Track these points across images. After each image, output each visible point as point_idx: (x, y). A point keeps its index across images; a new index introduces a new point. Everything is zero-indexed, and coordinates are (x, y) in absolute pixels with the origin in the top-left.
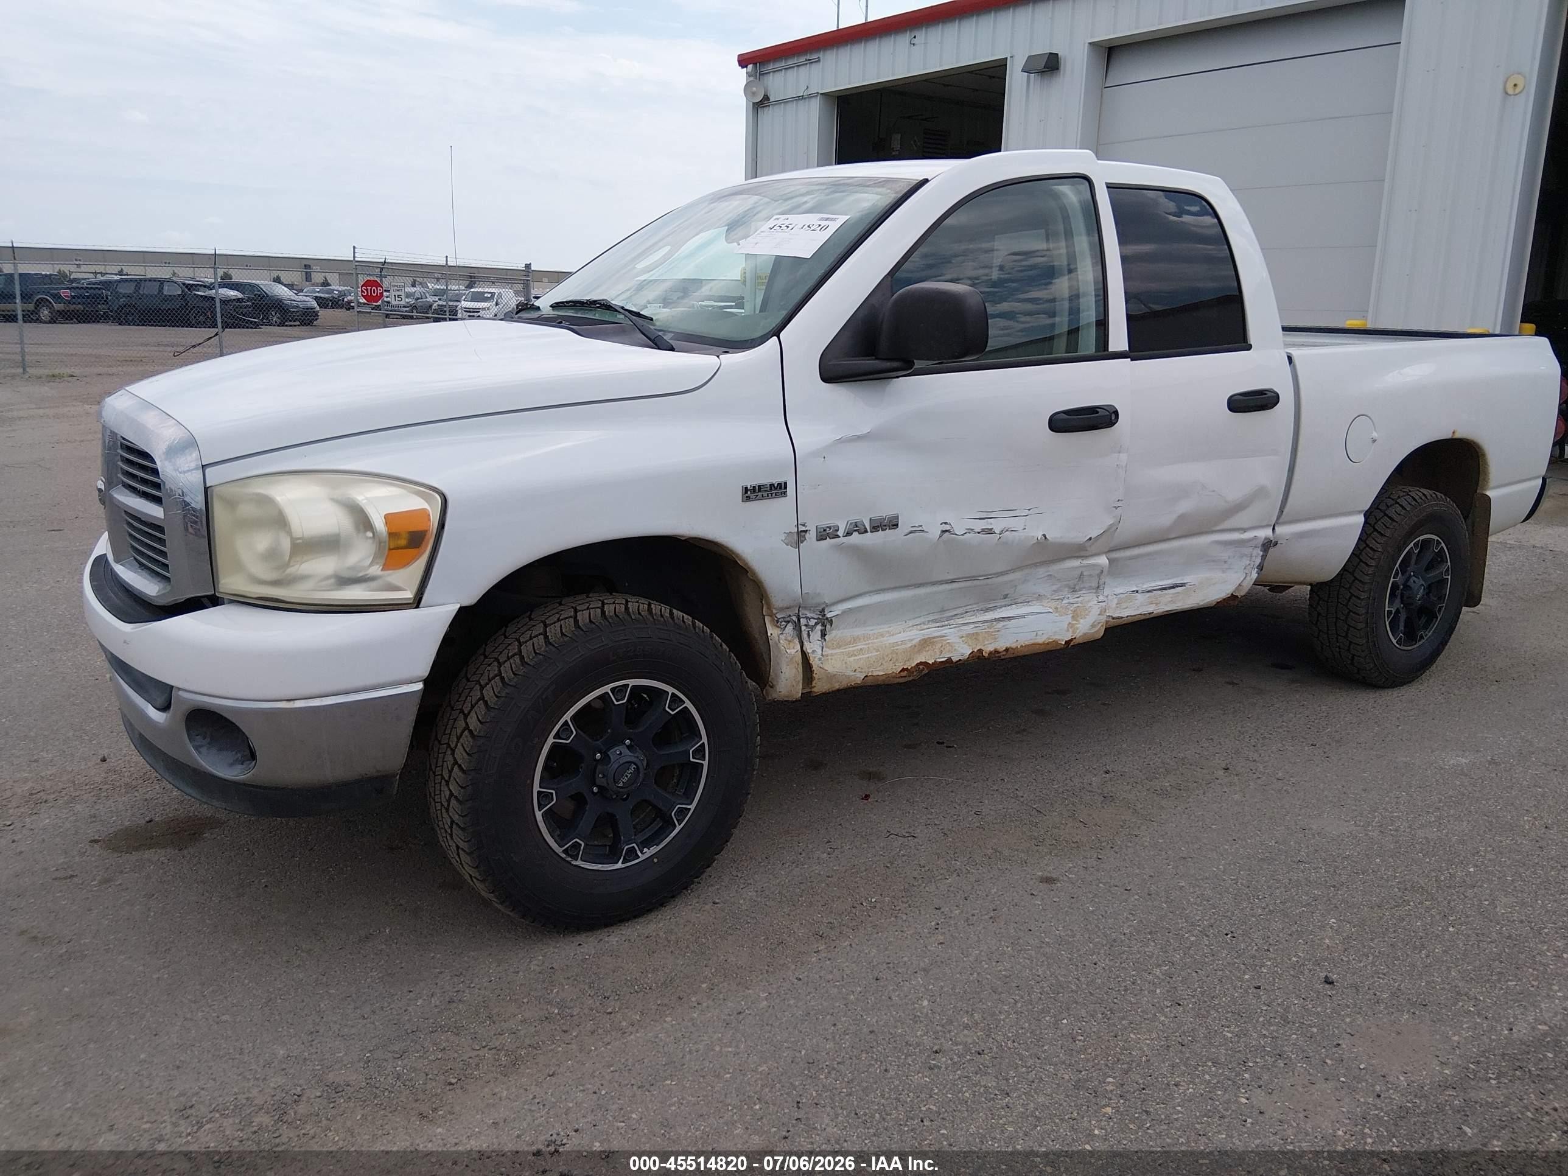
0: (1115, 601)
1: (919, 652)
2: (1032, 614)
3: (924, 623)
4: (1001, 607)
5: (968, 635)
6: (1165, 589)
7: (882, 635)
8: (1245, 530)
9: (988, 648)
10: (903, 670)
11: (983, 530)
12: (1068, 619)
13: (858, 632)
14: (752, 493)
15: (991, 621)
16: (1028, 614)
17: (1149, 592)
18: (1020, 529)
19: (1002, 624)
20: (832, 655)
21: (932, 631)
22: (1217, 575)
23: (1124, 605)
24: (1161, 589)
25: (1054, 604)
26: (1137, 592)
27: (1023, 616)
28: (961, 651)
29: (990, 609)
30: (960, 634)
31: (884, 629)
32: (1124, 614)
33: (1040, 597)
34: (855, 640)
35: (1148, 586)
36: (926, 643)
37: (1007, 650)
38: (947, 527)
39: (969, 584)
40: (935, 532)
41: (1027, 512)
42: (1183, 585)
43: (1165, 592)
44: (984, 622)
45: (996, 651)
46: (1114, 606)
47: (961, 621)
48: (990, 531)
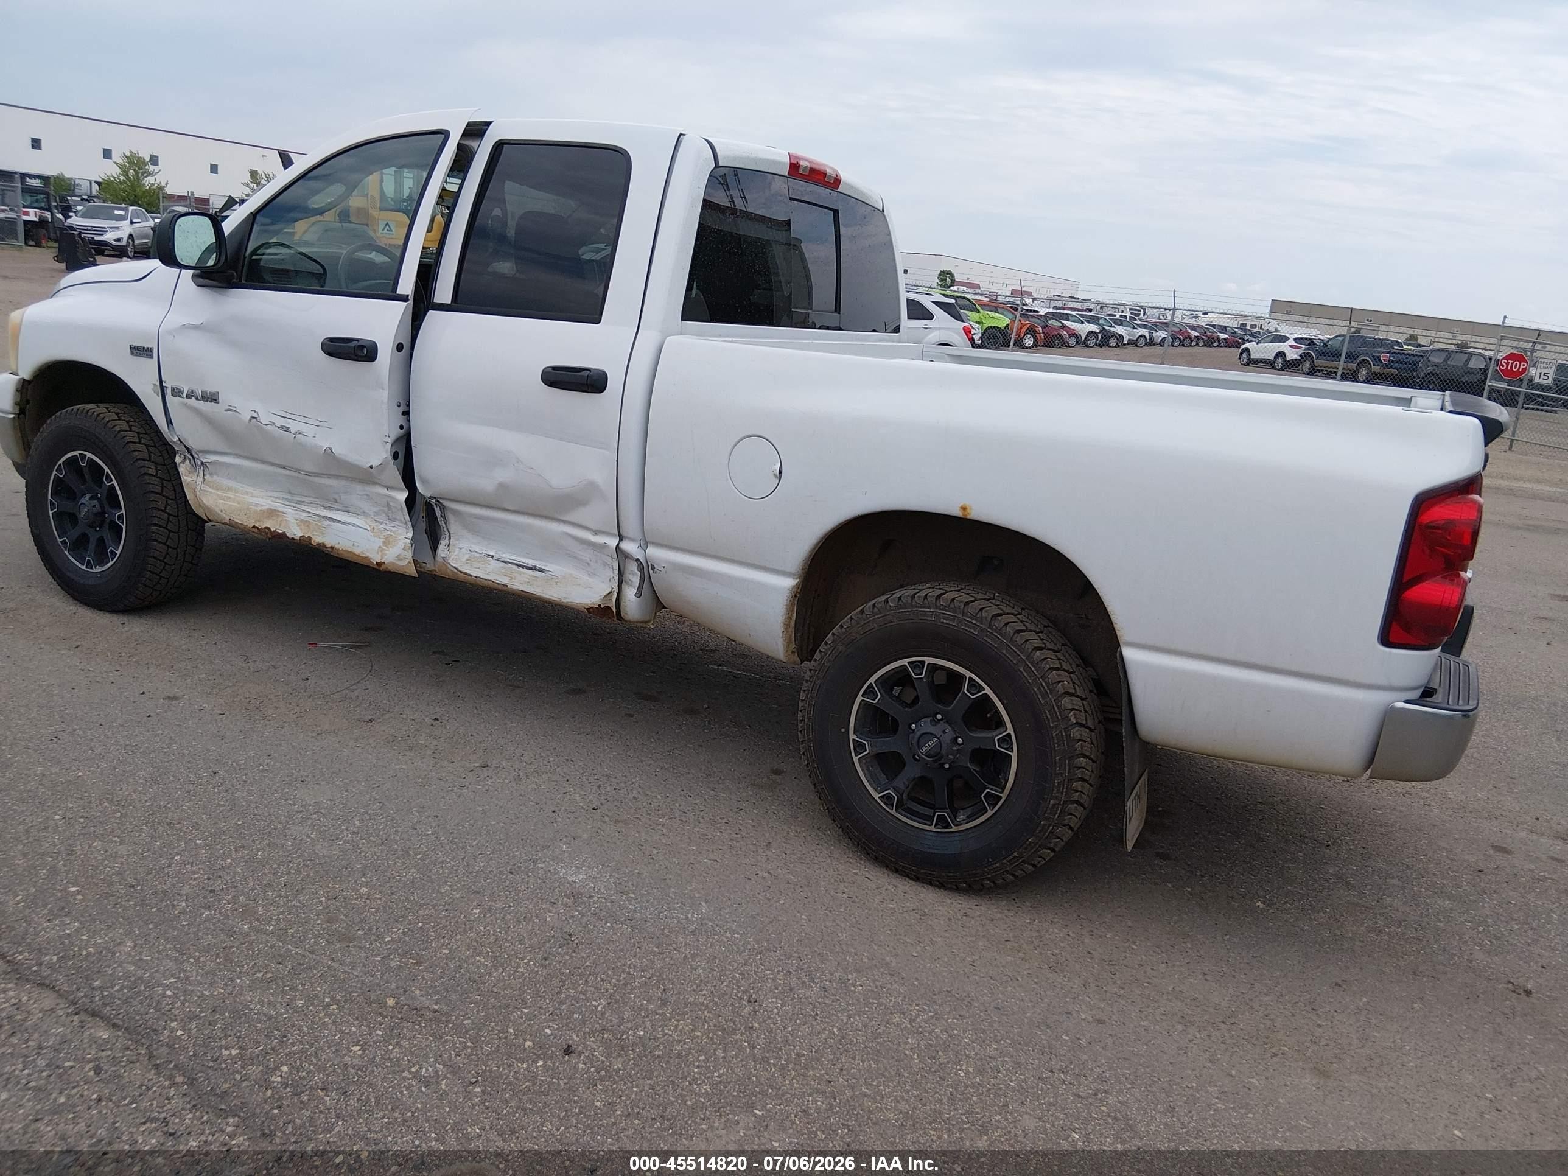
0: (467, 556)
1: (268, 518)
2: (355, 525)
3: (279, 498)
4: (337, 510)
5: (302, 521)
6: (522, 566)
7: (247, 494)
8: (596, 533)
9: (317, 539)
10: (254, 527)
11: (282, 427)
12: (379, 542)
13: (232, 484)
14: (136, 350)
15: (324, 517)
16: (350, 524)
17: (503, 562)
18: (311, 435)
19: (328, 522)
20: (211, 493)
21: (278, 506)
22: (584, 577)
23: (476, 564)
24: (516, 565)
25: (374, 524)
26: (492, 557)
27: (345, 523)
28: (295, 531)
29: (330, 508)
30: (297, 517)
31: (250, 490)
32: (474, 572)
33: (364, 514)
34: (229, 489)
35: (505, 556)
36: (272, 513)
37: (332, 548)
38: (255, 415)
39: (296, 474)
40: (246, 416)
41: (318, 423)
42: (542, 571)
43: (521, 569)
44: (316, 515)
45: (324, 545)
46: (464, 560)
47: (304, 508)
48: (287, 430)
